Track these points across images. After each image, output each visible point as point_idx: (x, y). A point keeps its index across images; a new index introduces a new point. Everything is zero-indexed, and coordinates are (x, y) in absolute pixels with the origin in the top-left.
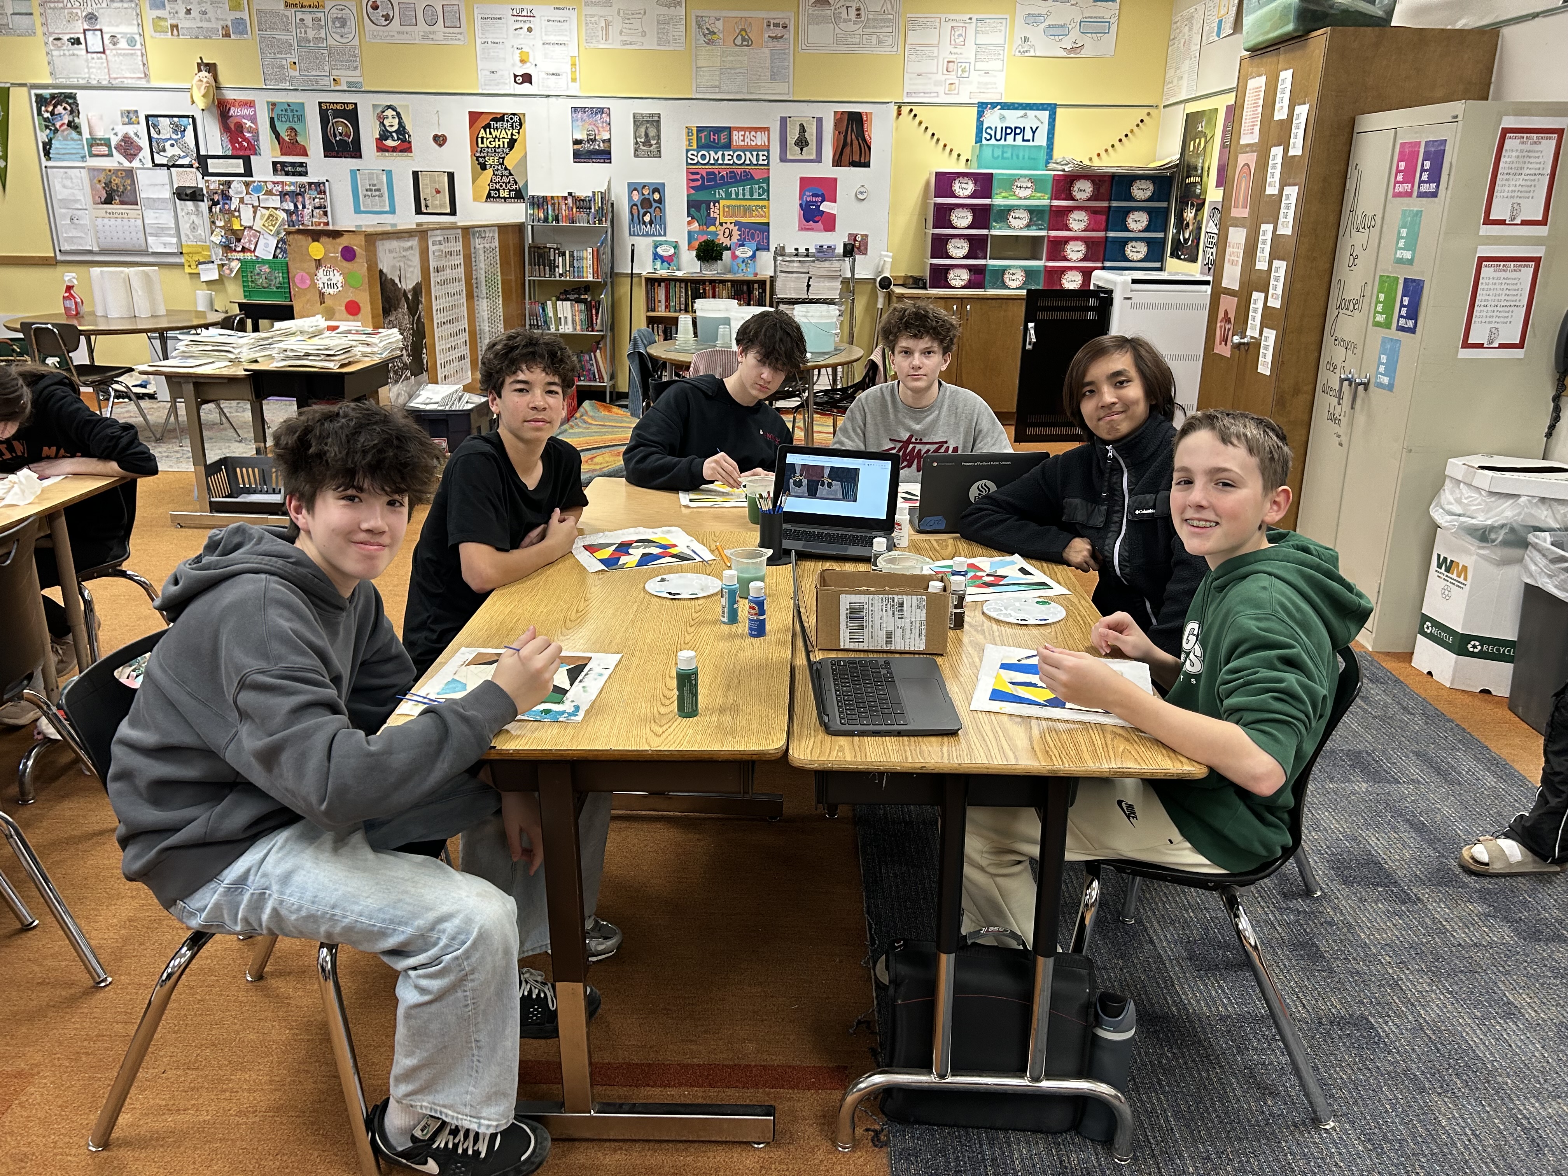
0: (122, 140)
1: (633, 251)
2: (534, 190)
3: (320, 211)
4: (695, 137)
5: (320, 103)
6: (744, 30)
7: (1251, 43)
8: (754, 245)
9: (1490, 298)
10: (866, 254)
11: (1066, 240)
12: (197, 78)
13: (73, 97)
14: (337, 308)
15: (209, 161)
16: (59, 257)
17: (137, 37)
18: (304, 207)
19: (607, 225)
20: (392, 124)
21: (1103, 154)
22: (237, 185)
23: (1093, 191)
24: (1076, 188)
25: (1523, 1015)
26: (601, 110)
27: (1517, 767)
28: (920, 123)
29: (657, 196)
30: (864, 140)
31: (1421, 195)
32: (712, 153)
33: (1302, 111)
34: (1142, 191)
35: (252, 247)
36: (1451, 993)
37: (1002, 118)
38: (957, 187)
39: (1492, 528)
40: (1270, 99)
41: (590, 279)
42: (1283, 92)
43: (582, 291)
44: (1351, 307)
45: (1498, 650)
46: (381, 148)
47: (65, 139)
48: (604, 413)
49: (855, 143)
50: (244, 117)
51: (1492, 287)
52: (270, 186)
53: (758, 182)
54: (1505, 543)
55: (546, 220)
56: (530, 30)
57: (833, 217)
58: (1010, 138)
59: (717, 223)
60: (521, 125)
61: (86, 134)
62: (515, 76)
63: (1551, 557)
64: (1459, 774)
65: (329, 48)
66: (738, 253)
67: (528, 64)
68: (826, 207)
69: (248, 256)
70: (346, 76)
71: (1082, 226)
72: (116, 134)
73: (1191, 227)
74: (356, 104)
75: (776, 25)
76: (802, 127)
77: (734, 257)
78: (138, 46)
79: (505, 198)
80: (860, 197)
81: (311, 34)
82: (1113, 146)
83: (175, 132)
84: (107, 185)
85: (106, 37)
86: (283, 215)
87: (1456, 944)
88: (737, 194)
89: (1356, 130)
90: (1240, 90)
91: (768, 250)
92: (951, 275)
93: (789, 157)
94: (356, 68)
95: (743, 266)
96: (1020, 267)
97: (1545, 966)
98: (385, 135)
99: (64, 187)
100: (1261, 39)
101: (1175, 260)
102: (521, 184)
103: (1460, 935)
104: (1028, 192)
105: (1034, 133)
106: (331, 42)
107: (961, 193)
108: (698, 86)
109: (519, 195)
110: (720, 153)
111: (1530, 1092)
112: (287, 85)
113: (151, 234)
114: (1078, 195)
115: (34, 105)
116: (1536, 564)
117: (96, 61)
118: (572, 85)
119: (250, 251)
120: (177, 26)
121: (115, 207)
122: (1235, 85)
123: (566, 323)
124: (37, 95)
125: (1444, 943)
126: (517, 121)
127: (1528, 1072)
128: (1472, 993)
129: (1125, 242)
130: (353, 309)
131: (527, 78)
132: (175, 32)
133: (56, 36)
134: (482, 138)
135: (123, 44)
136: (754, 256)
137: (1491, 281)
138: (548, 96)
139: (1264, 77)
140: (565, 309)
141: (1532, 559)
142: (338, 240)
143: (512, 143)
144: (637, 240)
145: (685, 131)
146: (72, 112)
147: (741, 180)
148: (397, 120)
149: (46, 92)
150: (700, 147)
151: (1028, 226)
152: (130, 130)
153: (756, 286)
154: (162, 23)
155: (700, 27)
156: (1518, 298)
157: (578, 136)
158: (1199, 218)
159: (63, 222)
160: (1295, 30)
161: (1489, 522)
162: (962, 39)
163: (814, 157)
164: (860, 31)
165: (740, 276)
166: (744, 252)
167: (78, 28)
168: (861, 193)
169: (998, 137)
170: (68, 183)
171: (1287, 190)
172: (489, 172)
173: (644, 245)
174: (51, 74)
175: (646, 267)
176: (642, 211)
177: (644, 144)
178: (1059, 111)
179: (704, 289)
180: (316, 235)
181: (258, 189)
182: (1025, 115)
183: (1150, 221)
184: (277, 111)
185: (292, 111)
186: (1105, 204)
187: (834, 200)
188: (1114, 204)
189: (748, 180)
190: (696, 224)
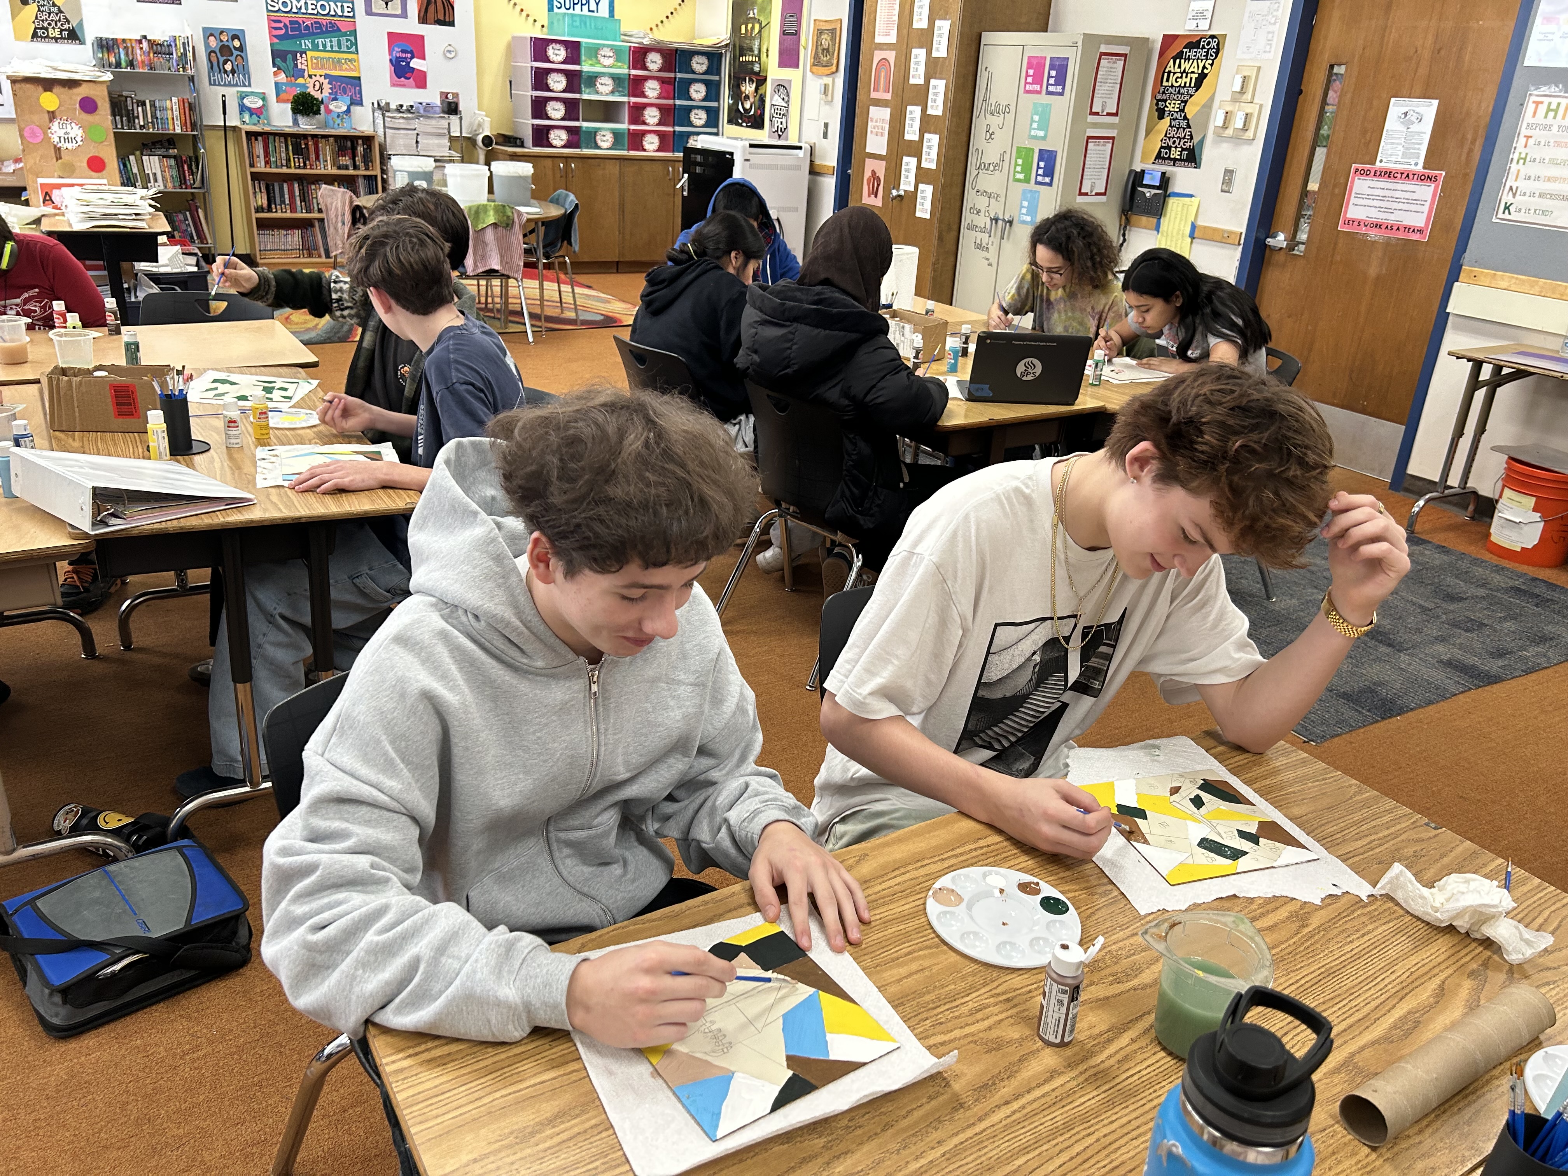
1: (224, 102)
2: (95, 31)
8: (347, 99)
9: (1092, 163)
11: (644, 106)
14: (77, 164)
19: (193, 73)
21: (656, 28)
23: (662, 63)
24: (649, 60)
31: (1049, 93)
33: (944, 24)
34: (699, 65)
38: (550, 52)
40: (907, 11)
41: (178, 130)
42: (921, 8)
43: (170, 145)
44: (991, 169)
49: (439, 2)
51: (1092, 156)
53: (345, 35)
55: (117, 64)
57: (424, 74)
58: (578, 7)
59: (306, 75)
66: (331, 107)
68: (415, 63)
71: (655, 94)
77: (329, 112)
80: (448, 55)
82: (662, 22)
88: (324, 46)
89: (982, 43)
91: (364, 105)
92: (552, 135)
93: (374, 10)
95: (338, 121)
96: (608, 129)
101: (734, 127)
104: (610, 61)
105: (597, 4)
107: (555, 59)
114: (650, 66)
123: (156, 181)
129: (690, 109)
130: (96, 165)
136: (348, 111)
137: (1092, 152)
140: (153, 164)
142: (75, 91)
147: (327, 32)
151: (612, 92)
153: (360, 142)
156: (1104, 163)
158: (760, 92)
163: (399, 12)
165: (340, 132)
166: (339, 106)
168: (449, 51)
169: (567, 6)
171: (934, 82)
173: (231, 96)
176: (222, 59)
179: (306, 144)
180: (48, 85)
183: (707, 92)
186: (672, 75)
187: (423, 57)
188: (679, 75)
189: (334, 31)
190: (283, 75)
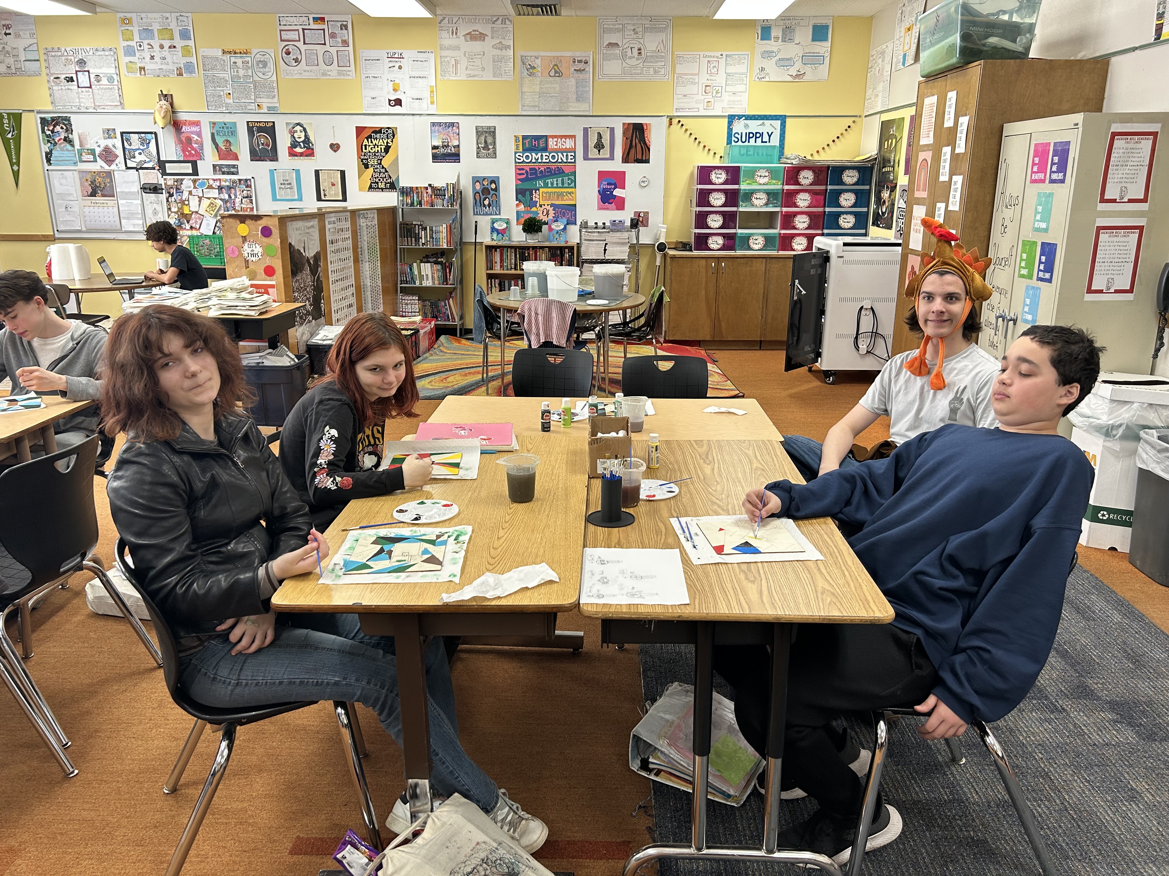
0: (104, 150)
1: (476, 226)
2: (404, 183)
3: (248, 200)
4: (521, 143)
5: (248, 122)
6: (556, 65)
7: (926, 72)
8: (565, 221)
9: (1107, 256)
10: (647, 226)
11: (795, 214)
12: (158, 106)
13: (68, 119)
14: (258, 271)
15: (167, 165)
16: (57, 235)
17: (115, 76)
18: (236, 196)
19: (457, 207)
20: (300, 136)
21: (821, 151)
22: (187, 183)
23: (814, 178)
24: (801, 176)
25: (1143, 799)
26: (452, 124)
27: (1137, 607)
28: (686, 130)
29: (493, 186)
30: (645, 143)
31: (1052, 181)
32: (534, 154)
33: (964, 121)
34: (850, 178)
35: (198, 226)
36: (1088, 782)
37: (746, 126)
38: (713, 177)
39: (1113, 427)
40: (941, 111)
41: (445, 246)
42: (950, 107)
43: (439, 255)
44: (1003, 264)
45: (1121, 518)
46: (292, 154)
47: (62, 150)
48: (456, 344)
49: (639, 146)
50: (192, 133)
51: (1108, 248)
52: (211, 182)
53: (568, 175)
54: (1124, 437)
55: (412, 204)
56: (400, 67)
57: (622, 200)
58: (752, 140)
59: (538, 205)
60: (394, 136)
61: (77, 146)
62: (390, 101)
63: (1158, 448)
64: (1094, 612)
65: (255, 82)
66: (553, 227)
67: (399, 92)
68: (617, 192)
69: (195, 233)
70: (266, 103)
71: (806, 204)
72: (99, 146)
73: (887, 204)
74: (274, 122)
75: (580, 61)
76: (599, 135)
77: (551, 229)
78: (116, 83)
79: (382, 189)
80: (643, 184)
81: (241, 73)
82: (828, 145)
83: (142, 144)
84: (93, 182)
85: (92, 76)
86: (220, 203)
87: (1092, 743)
88: (552, 184)
89: (1004, 135)
90: (919, 105)
91: (576, 224)
92: (710, 241)
93: (590, 156)
94: (274, 97)
95: (557, 236)
96: (761, 234)
97: (1160, 760)
98: (295, 144)
99: (61, 184)
100: (932, 69)
101: (875, 228)
102: (394, 178)
103: (1096, 737)
104: (766, 180)
105: (770, 136)
106: (256, 78)
107: (717, 181)
108: (523, 106)
109: (392, 186)
110: (540, 154)
111: (1149, 858)
112: (224, 109)
113: (125, 218)
114: (803, 181)
115: (40, 125)
116: (1147, 454)
117: (86, 94)
118: (430, 106)
119: (195, 229)
120: (144, 68)
121: (98, 199)
122: (915, 101)
123: (427, 279)
124: (41, 119)
125: (1083, 743)
126: (391, 133)
127: (1147, 843)
128: (1104, 782)
129: (838, 215)
130: (269, 271)
131: (398, 102)
132: (143, 72)
133: (56, 76)
134: (366, 146)
135: (104, 81)
136: (565, 229)
137: (1107, 244)
138: (413, 115)
139: (936, 97)
140: (427, 269)
141: (1144, 450)
142: (259, 222)
143: (387, 149)
144: (478, 218)
145: (513, 139)
146: (67, 130)
147: (555, 174)
148: (303, 133)
149: (48, 116)
150: (525, 150)
151: (766, 204)
152: (110, 143)
153: (567, 250)
154: (133, 66)
155: (524, 63)
156: (1128, 256)
157: (436, 143)
158: (892, 197)
159: (60, 210)
160: (958, 63)
161: (1111, 422)
162: (716, 69)
163: (608, 156)
164: (641, 65)
165: (554, 244)
166: (558, 226)
167: (71, 70)
168: (643, 182)
169: (744, 140)
170: (63, 181)
171: (955, 178)
172: (371, 170)
173: (484, 222)
174: (52, 103)
175: (486, 238)
176: (482, 197)
177: (484, 148)
178: (788, 120)
179: (529, 253)
180: (243, 219)
181: (202, 185)
182: (763, 124)
183: (856, 200)
184: (217, 128)
185: (227, 128)
186: (823, 187)
187: (623, 188)
188: (829, 187)
189: (560, 173)
190: (523, 206)
